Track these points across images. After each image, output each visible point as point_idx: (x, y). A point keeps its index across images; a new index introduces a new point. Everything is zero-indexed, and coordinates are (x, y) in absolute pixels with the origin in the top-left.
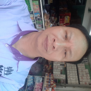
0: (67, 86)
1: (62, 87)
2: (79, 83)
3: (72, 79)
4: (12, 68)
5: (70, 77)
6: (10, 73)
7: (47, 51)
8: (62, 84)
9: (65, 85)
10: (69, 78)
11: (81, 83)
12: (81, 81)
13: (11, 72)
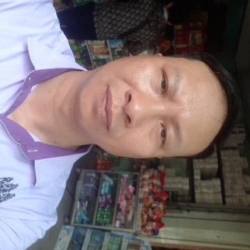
0: (193, 210)
1: (181, 212)
2: (224, 202)
3: (205, 190)
4: (11, 179)
5: (200, 186)
6: (9, 196)
7: (108, 128)
8: (180, 204)
9: (188, 206)
10: (199, 188)
11: (227, 200)
12: (230, 196)
13: (12, 192)
